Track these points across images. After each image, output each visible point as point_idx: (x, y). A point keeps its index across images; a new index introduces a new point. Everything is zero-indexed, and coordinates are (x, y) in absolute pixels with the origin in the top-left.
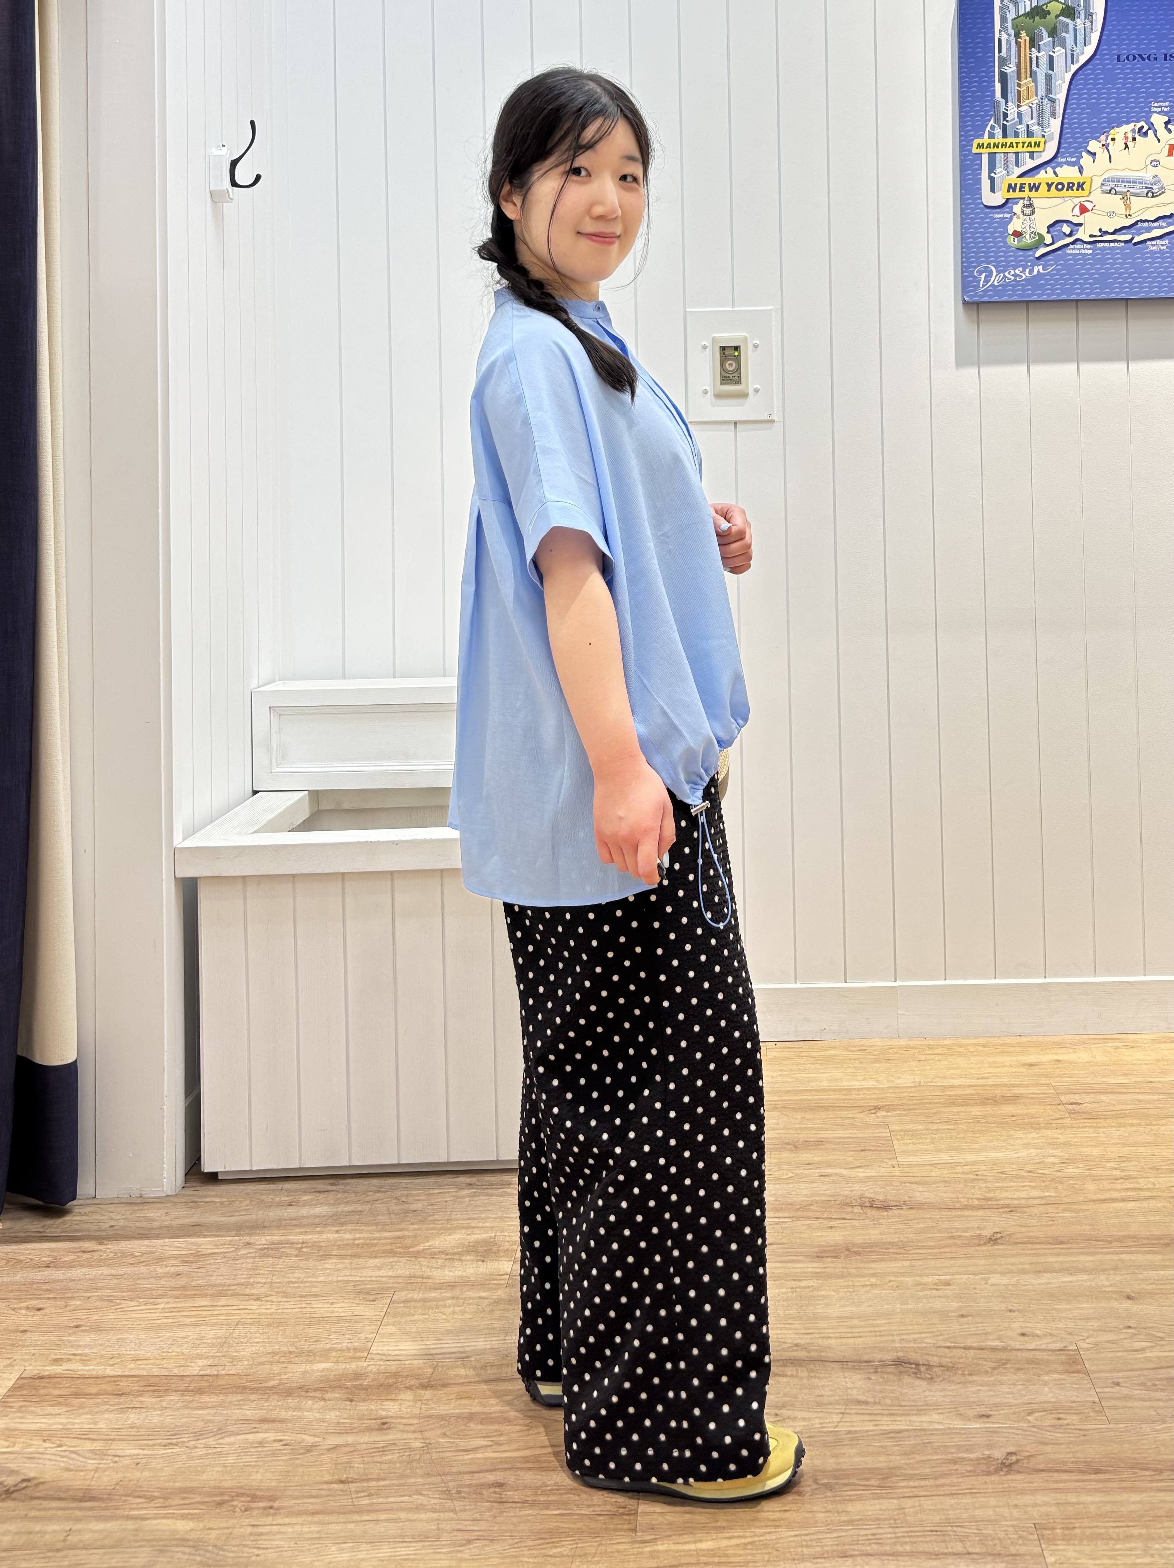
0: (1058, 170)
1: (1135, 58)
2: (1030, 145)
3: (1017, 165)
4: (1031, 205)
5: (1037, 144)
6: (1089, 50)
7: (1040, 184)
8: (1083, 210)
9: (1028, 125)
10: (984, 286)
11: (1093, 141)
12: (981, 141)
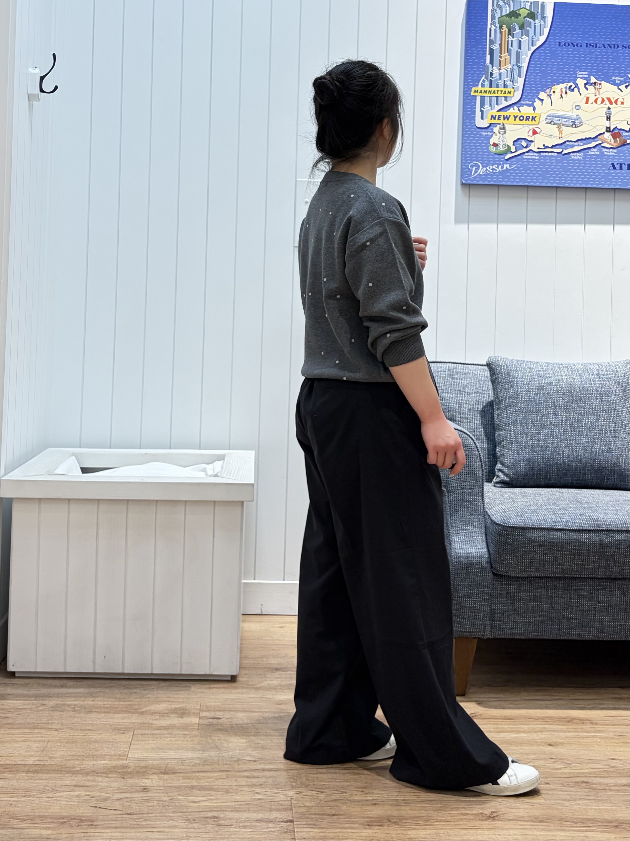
0: (521, 108)
1: (569, 45)
2: (505, 93)
3: (497, 104)
4: (504, 128)
5: (509, 93)
6: (542, 39)
7: (510, 116)
8: (535, 133)
9: (504, 81)
10: (474, 174)
11: (542, 92)
12: (476, 89)
